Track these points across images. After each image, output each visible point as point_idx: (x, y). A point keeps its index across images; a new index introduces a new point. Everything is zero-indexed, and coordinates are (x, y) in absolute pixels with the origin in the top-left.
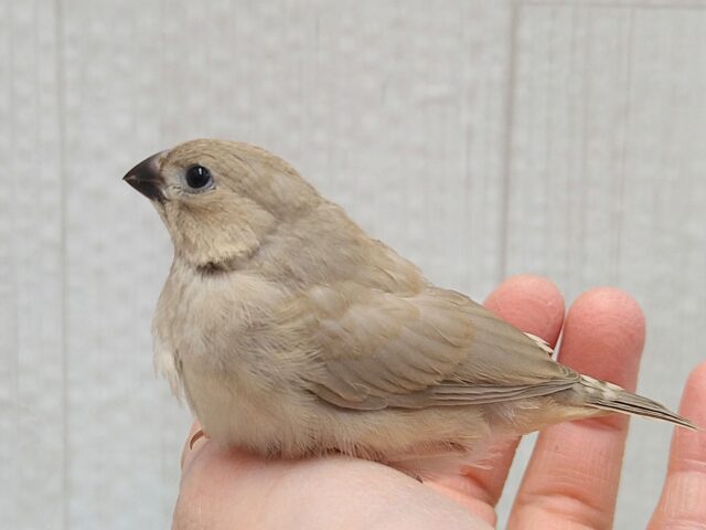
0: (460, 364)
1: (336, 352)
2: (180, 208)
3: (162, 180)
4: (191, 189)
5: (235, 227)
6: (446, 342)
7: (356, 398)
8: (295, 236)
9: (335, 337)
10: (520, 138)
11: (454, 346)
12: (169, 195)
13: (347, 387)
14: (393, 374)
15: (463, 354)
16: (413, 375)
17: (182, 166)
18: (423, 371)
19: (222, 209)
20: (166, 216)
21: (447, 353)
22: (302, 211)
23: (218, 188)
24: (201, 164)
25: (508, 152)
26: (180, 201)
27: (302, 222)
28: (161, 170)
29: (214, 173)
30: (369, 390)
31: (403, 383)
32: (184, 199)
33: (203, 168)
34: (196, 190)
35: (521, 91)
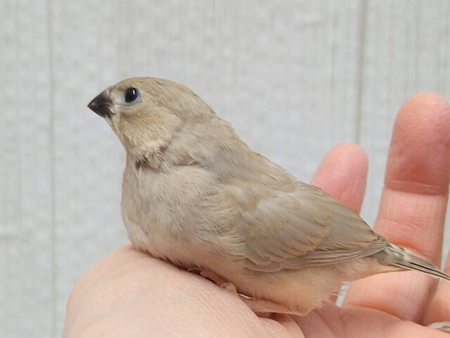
0: (326, 237)
1: (252, 235)
2: (121, 118)
3: (110, 101)
4: (126, 103)
5: (154, 125)
6: (317, 223)
7: (264, 264)
8: (194, 134)
9: (251, 224)
10: (371, 51)
11: (322, 226)
12: (114, 111)
13: (259, 257)
14: (287, 246)
15: (327, 231)
16: (298, 246)
17: (122, 90)
18: (305, 244)
19: (147, 115)
20: (113, 126)
21: (319, 231)
22: (199, 118)
23: (144, 101)
24: (134, 87)
25: (361, 61)
26: (121, 113)
27: (199, 126)
28: (110, 95)
29: (141, 92)
30: (272, 258)
31: (293, 252)
32: (124, 111)
33: (135, 89)
34: (129, 104)
35: (371, 18)
